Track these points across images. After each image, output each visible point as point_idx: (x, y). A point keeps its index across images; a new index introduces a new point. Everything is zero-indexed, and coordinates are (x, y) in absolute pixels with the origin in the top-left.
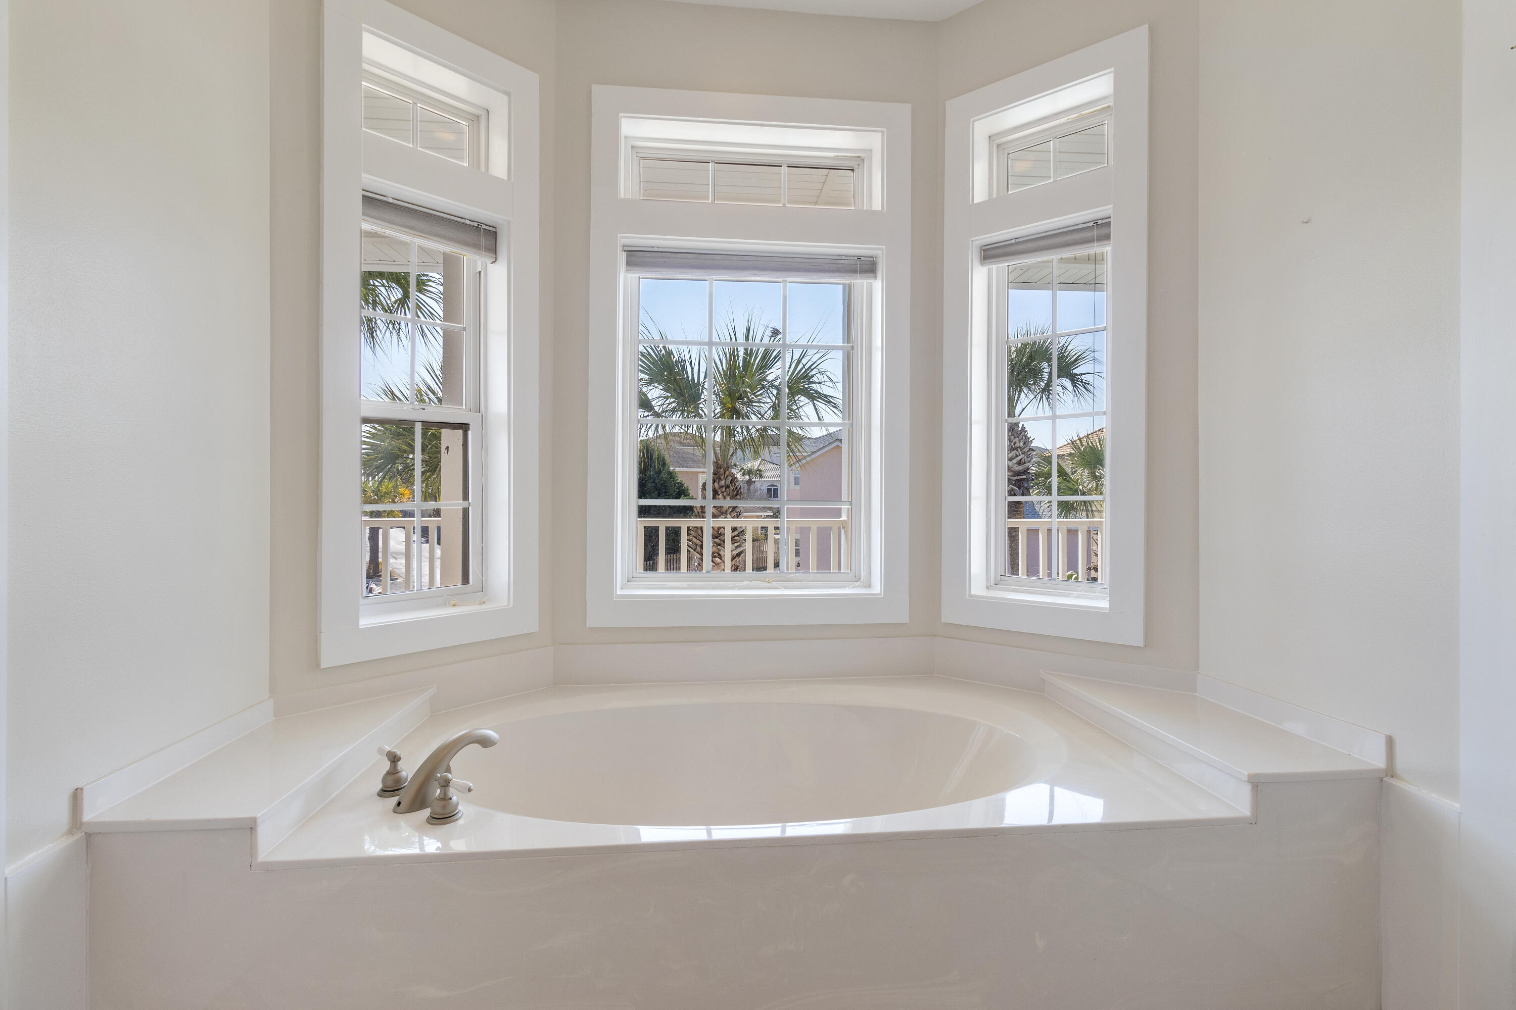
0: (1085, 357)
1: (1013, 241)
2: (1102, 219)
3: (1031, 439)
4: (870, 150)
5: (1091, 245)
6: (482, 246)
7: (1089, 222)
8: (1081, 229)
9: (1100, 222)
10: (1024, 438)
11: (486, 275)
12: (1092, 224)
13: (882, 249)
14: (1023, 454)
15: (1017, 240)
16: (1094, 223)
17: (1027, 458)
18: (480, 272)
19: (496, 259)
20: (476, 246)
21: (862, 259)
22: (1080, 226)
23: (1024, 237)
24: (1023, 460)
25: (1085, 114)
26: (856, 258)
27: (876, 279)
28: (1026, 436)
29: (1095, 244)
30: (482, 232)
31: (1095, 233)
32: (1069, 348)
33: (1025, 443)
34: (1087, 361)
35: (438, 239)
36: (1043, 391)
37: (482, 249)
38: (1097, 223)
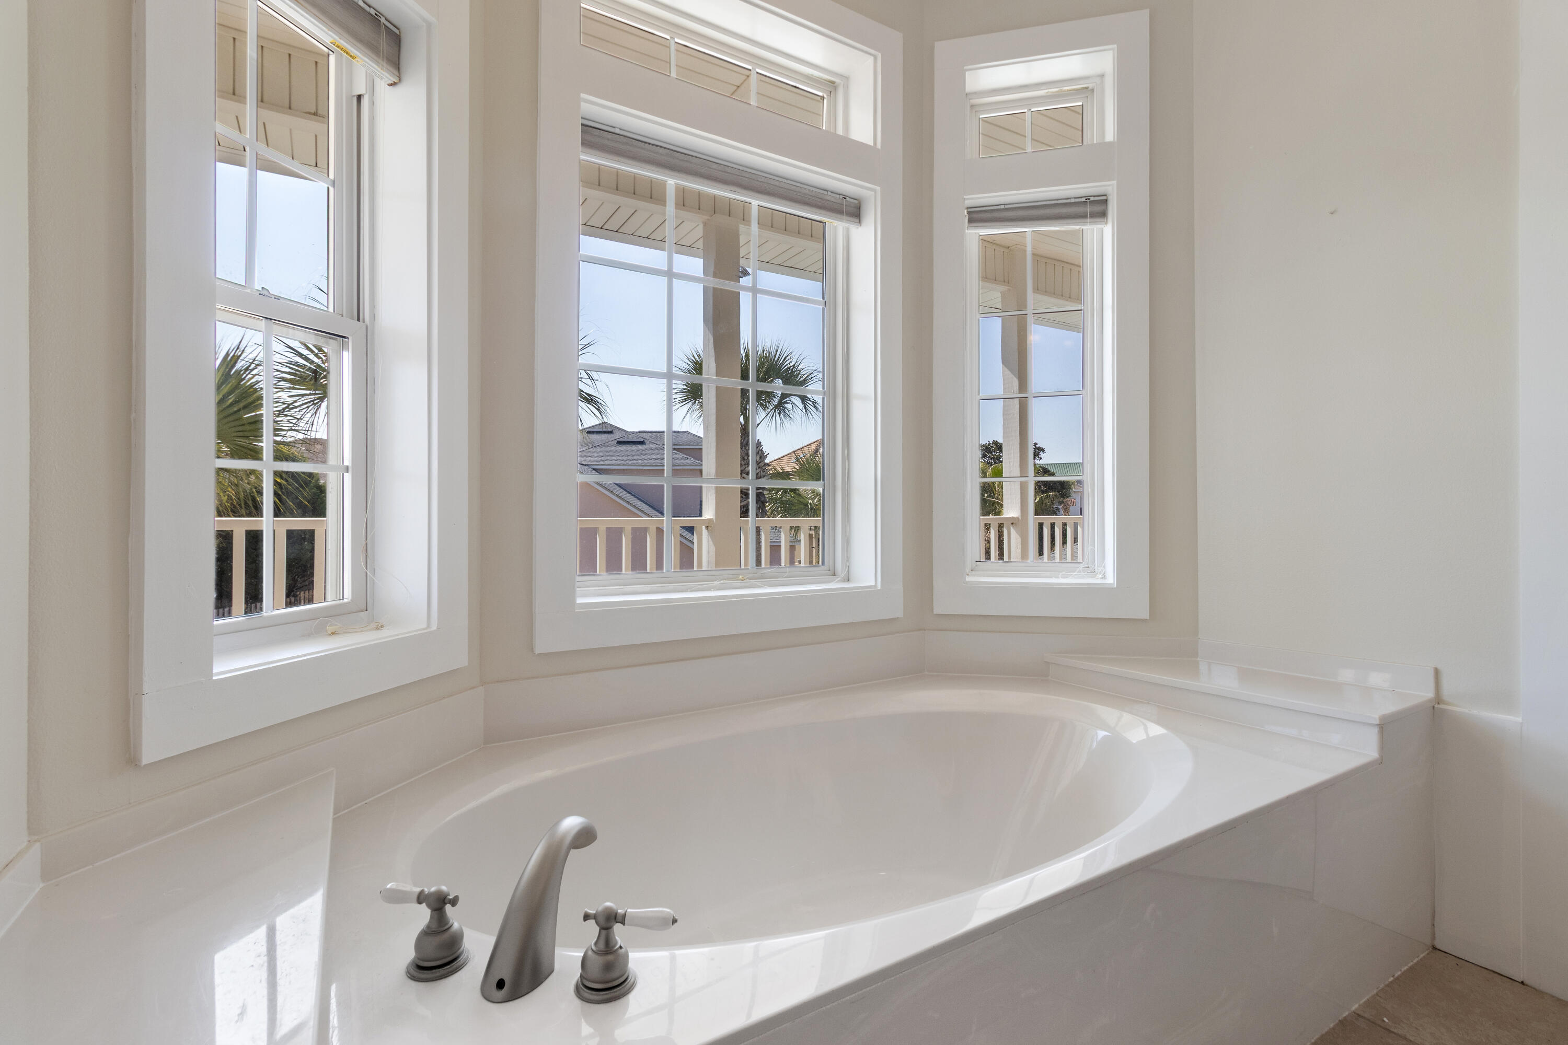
0: (812, 378)
1: (1002, 207)
2: (1094, 196)
3: (765, 454)
4: (846, 77)
5: (1083, 220)
6: (383, 52)
7: (1081, 197)
8: (1073, 203)
9: (1092, 199)
10: (760, 452)
11: (372, 103)
12: (1083, 200)
13: (875, 191)
14: (759, 468)
15: (1006, 207)
16: (1086, 199)
17: (763, 472)
18: (359, 97)
19: (400, 80)
20: (373, 48)
21: (848, 199)
22: (1073, 200)
23: (1013, 204)
24: (759, 474)
25: (1065, 91)
26: (841, 197)
27: (861, 226)
28: (762, 450)
29: (1089, 220)
30: (383, 29)
31: (1088, 209)
32: (800, 367)
33: (760, 458)
34: (814, 381)
35: (318, 14)
36: (776, 407)
37: (383, 57)
38: (1089, 199)
